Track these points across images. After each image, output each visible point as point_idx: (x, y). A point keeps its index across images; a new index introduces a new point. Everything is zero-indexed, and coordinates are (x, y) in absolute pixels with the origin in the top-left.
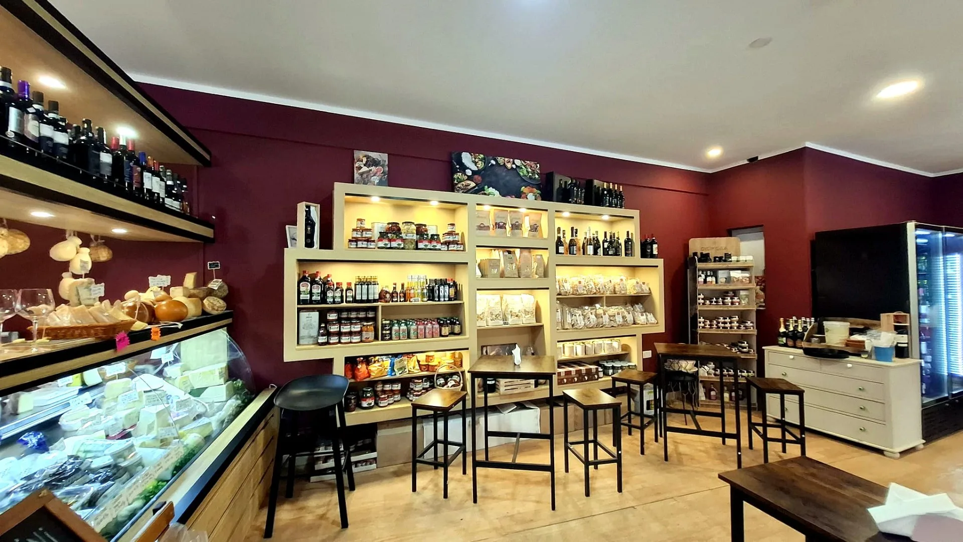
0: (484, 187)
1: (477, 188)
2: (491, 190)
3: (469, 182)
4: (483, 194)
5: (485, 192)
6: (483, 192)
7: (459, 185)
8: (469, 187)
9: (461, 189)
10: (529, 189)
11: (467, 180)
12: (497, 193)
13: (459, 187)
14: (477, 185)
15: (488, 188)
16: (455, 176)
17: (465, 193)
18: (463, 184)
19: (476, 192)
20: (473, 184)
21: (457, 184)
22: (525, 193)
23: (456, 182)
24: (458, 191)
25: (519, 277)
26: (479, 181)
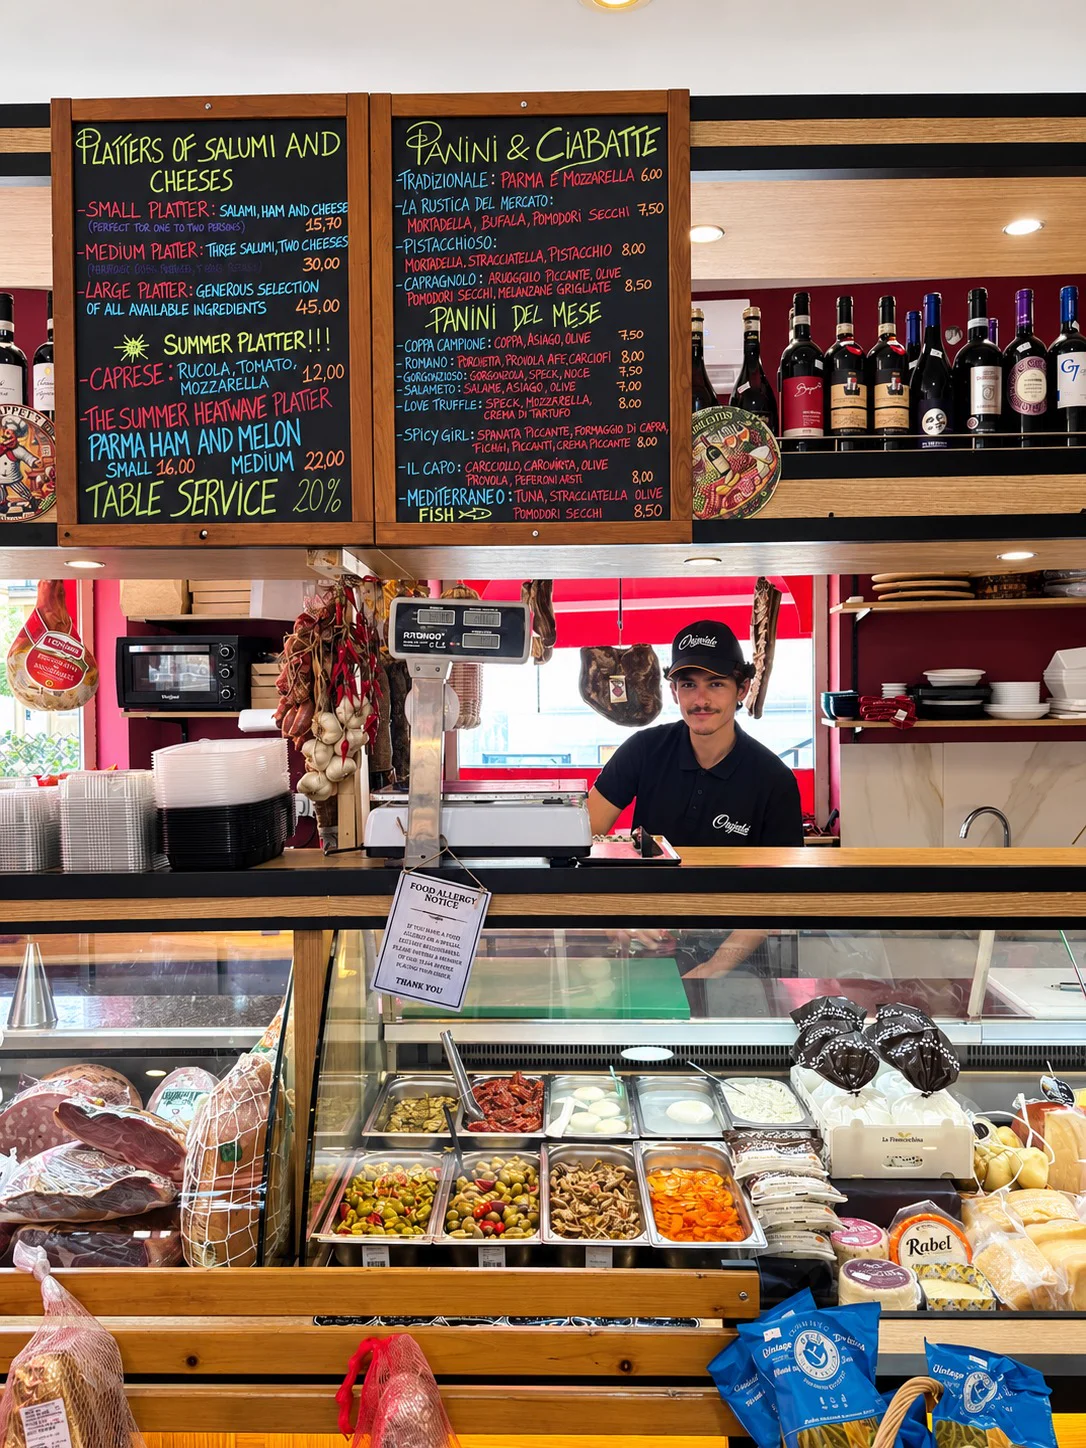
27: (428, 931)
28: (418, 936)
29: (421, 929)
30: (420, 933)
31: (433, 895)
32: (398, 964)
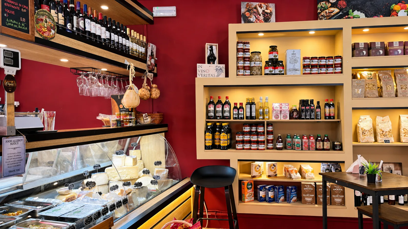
0: (348, 12)
1: (340, 13)
2: (356, 13)
3: (332, 9)
4: (346, 18)
5: (349, 16)
6: (347, 17)
7: (322, 14)
8: (332, 14)
9: (324, 17)
10: (400, 5)
11: (330, 7)
12: (362, 15)
13: (322, 16)
14: (341, 10)
15: (353, 12)
16: (319, 6)
17: (329, 19)
18: (326, 12)
19: (340, 17)
20: (336, 10)
21: (320, 13)
22: (396, 11)
23: (319, 11)
24: (321, 19)
25: (381, 96)
26: (344, 5)
27: (13, 154)
28: (11, 156)
29: (11, 154)
30: (11, 155)
31: (12, 142)
32: (8, 167)
